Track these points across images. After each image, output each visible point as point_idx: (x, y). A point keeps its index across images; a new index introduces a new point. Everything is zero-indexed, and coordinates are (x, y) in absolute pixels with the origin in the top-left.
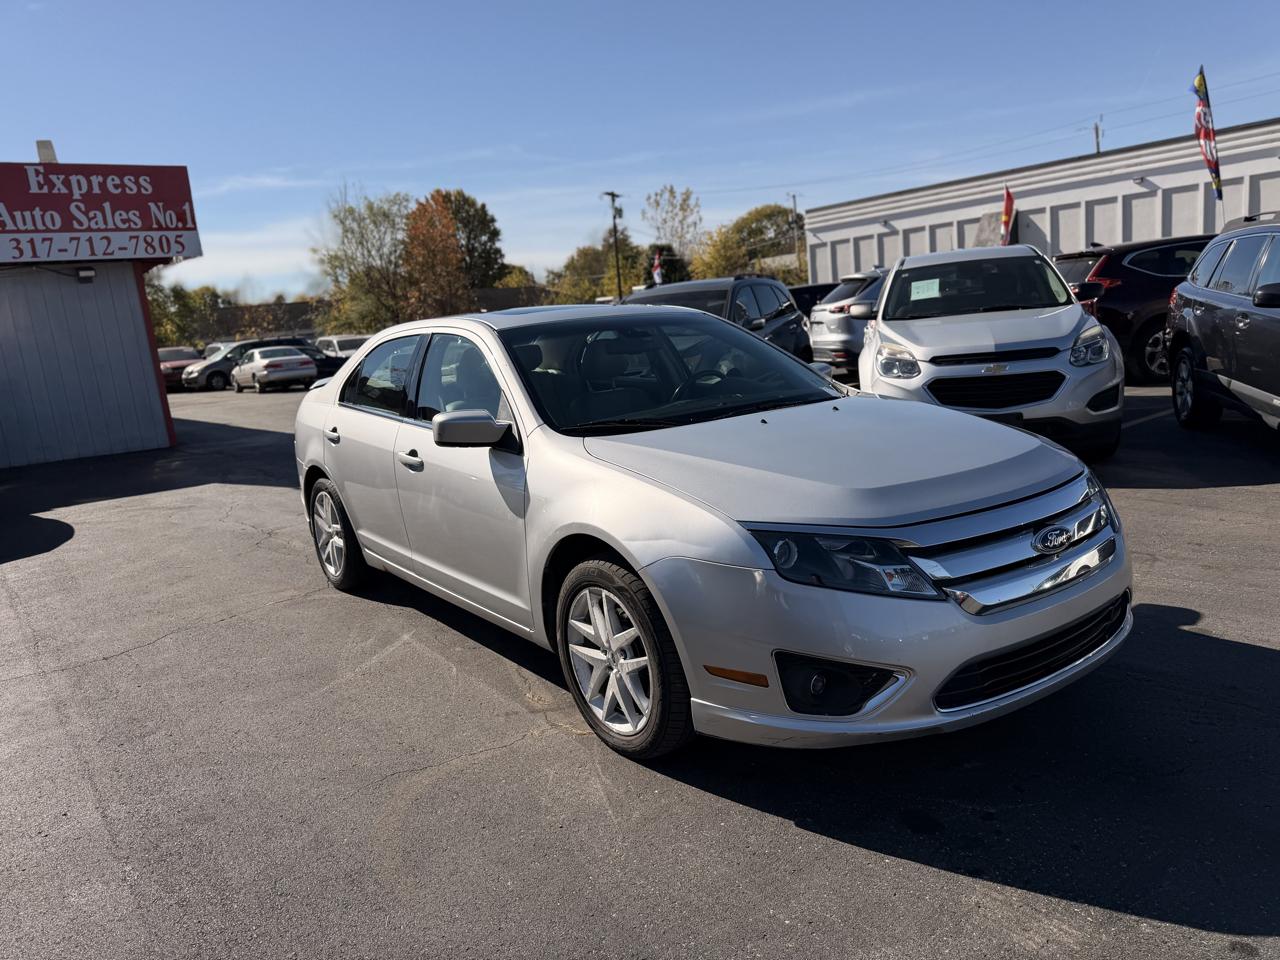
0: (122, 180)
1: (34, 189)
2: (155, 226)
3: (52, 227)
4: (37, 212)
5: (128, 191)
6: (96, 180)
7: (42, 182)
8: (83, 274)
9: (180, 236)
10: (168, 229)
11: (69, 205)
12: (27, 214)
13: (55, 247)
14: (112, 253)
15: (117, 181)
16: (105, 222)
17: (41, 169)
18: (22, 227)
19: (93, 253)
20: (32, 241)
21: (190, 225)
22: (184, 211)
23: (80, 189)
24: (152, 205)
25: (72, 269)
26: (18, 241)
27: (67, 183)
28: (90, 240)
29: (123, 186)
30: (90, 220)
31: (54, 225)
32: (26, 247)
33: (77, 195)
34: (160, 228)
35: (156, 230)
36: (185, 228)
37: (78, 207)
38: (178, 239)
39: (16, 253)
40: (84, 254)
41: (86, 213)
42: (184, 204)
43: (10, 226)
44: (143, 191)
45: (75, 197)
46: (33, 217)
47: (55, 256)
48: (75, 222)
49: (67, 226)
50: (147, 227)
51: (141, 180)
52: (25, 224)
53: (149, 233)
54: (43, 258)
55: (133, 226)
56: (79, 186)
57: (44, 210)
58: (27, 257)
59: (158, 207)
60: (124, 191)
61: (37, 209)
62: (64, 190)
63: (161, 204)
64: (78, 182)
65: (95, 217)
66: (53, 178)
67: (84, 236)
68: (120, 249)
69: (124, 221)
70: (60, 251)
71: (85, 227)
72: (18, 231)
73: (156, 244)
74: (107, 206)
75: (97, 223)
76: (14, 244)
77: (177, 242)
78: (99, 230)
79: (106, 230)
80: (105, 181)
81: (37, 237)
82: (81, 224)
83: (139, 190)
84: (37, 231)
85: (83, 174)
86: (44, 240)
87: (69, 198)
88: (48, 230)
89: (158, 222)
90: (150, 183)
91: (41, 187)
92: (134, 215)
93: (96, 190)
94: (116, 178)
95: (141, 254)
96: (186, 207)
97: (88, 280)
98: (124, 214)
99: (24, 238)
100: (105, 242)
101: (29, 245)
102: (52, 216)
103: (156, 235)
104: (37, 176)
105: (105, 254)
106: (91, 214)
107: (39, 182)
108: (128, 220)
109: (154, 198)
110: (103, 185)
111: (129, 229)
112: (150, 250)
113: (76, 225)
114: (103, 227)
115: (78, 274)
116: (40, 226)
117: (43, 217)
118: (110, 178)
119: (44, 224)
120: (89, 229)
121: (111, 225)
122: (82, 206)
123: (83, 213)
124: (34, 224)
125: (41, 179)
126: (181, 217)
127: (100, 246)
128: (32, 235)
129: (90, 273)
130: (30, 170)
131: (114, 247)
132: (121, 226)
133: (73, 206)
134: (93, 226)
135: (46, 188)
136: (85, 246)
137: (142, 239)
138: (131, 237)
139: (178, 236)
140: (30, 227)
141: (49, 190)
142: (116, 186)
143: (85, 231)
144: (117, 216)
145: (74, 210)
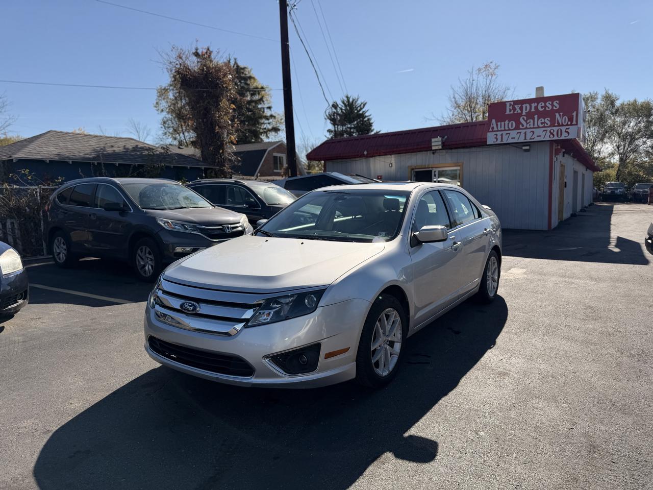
0: (545, 104)
1: (508, 112)
2: (556, 124)
4: (507, 122)
5: (547, 109)
6: (533, 105)
7: (511, 109)
8: (524, 148)
9: (568, 129)
10: (563, 125)
11: (519, 119)
12: (503, 123)
13: (510, 137)
14: (533, 139)
15: (543, 105)
16: (534, 125)
17: (512, 103)
18: (499, 129)
19: (525, 139)
20: (502, 135)
21: (574, 122)
22: (573, 116)
23: (526, 110)
24: (557, 115)
25: (518, 145)
26: (497, 135)
27: (521, 109)
28: (525, 133)
29: (546, 106)
30: (527, 124)
31: (512, 127)
32: (499, 137)
33: (524, 114)
34: (559, 125)
35: (556, 126)
36: (571, 125)
37: (523, 118)
39: (495, 140)
40: (522, 140)
41: (526, 121)
42: (573, 112)
43: (495, 129)
44: (554, 108)
45: (523, 114)
46: (505, 124)
47: (510, 141)
48: (521, 125)
49: (517, 128)
50: (553, 125)
51: (555, 103)
52: (501, 127)
53: (553, 128)
54: (505, 141)
55: (546, 125)
56: (526, 108)
57: (509, 121)
58: (499, 142)
59: (560, 115)
60: (545, 108)
61: (507, 121)
62: (519, 112)
63: (561, 114)
64: (526, 107)
65: (530, 121)
66: (516, 106)
67: (523, 131)
68: (538, 136)
69: (542, 123)
70: (512, 138)
71: (525, 127)
72: (498, 131)
73: (555, 133)
74: (536, 117)
75: (530, 125)
76: (495, 136)
77: (566, 132)
78: (530, 128)
79: (534, 128)
80: (538, 105)
81: (504, 133)
82: (523, 126)
83: (552, 108)
84: (505, 130)
85: (528, 103)
86: (507, 134)
87: (520, 115)
88: (509, 130)
89: (558, 123)
90: (558, 104)
91: (510, 111)
92: (547, 121)
93: (533, 110)
94: (543, 103)
95: (547, 138)
96: (574, 114)
97: (526, 150)
98: (543, 120)
99: (499, 133)
100: (532, 133)
101: (501, 136)
102: (512, 123)
103: (556, 129)
104: (510, 106)
105: (530, 139)
106: (528, 121)
107: (510, 109)
108: (544, 123)
109: (558, 111)
110: (536, 108)
111: (544, 127)
112: (552, 136)
113: (521, 127)
114: (532, 126)
115: (521, 148)
116: (507, 128)
117: (508, 124)
118: (540, 104)
119: (508, 127)
120: (526, 128)
121: (536, 126)
122: (525, 118)
124: (504, 127)
125: (511, 108)
126: (571, 119)
127: (529, 135)
128: (502, 132)
129: (527, 148)
130: (508, 104)
131: (535, 136)
132: (541, 125)
133: (521, 118)
134: (528, 126)
135: (512, 111)
136: (523, 136)
137: (548, 132)
138: (544, 131)
139: (567, 129)
140: (503, 129)
141: (514, 112)
142: (542, 107)
143: (525, 129)
144: (540, 121)
145: (521, 120)
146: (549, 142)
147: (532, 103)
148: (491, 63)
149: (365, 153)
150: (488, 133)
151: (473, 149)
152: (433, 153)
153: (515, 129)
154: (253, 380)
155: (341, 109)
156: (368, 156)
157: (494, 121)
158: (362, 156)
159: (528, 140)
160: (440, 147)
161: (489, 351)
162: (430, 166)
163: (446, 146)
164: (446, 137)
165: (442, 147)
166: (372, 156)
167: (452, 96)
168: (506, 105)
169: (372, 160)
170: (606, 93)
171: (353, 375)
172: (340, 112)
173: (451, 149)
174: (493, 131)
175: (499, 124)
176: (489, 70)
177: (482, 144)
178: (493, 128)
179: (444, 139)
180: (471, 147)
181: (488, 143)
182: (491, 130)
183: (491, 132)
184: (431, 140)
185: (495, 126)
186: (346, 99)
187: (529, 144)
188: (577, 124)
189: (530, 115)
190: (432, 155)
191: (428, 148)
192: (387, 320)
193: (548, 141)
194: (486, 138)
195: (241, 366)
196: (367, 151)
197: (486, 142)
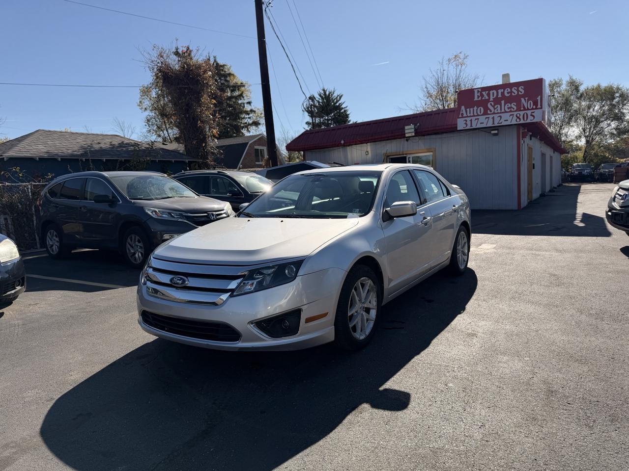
0: (511, 90)
1: (476, 99)
2: (522, 109)
3: (479, 114)
4: (475, 108)
5: (513, 94)
6: (500, 91)
8: (493, 132)
9: (534, 112)
10: (528, 109)
11: (487, 105)
12: (472, 109)
13: (479, 122)
14: (501, 123)
15: (509, 90)
16: (501, 110)
17: (480, 90)
18: (469, 115)
19: (493, 124)
20: (471, 120)
21: (539, 106)
22: (538, 100)
23: (493, 96)
24: (523, 99)
25: (487, 130)
26: (466, 121)
27: (489, 95)
28: (493, 118)
29: (511, 92)
30: (495, 109)
31: (480, 113)
32: (469, 123)
33: (491, 99)
34: (525, 109)
35: (522, 110)
36: (536, 108)
37: (491, 104)
38: (533, 114)
39: (465, 125)
40: (490, 124)
41: (493, 107)
43: (465, 115)
44: (520, 93)
45: (491, 100)
46: (473, 110)
47: (479, 126)
48: (489, 111)
49: (485, 113)
50: (519, 109)
51: (520, 89)
52: (470, 113)
53: (519, 112)
54: (474, 127)
55: (512, 110)
57: (478, 107)
58: (468, 127)
59: (525, 100)
60: (511, 94)
62: (487, 98)
63: (527, 98)
64: (493, 93)
65: (497, 107)
66: (484, 93)
67: (491, 116)
68: (505, 121)
69: (508, 108)
70: (481, 123)
71: (492, 112)
72: (467, 117)
73: (521, 117)
74: (503, 102)
75: (497, 110)
76: (465, 122)
77: (531, 115)
78: (498, 113)
79: (501, 113)
80: (504, 91)
81: (474, 118)
82: (491, 111)
83: (518, 93)
84: (474, 116)
85: (495, 90)
86: (476, 119)
87: (488, 101)
88: (478, 115)
89: (524, 107)
90: (524, 89)
91: (478, 97)
92: (514, 106)
93: (500, 96)
94: (509, 89)
95: (514, 122)
96: (539, 98)
97: (495, 135)
98: (509, 105)
99: (468, 119)
100: (499, 118)
102: (480, 109)
103: (522, 113)
104: (478, 93)
105: (498, 123)
106: (496, 107)
107: (478, 96)
108: (511, 107)
109: (523, 96)
110: (503, 93)
111: (511, 111)
112: (518, 120)
113: (489, 112)
114: (499, 111)
115: (490, 133)
116: (475, 114)
117: (477, 110)
118: (506, 89)
119: (477, 112)
120: (494, 113)
121: (503, 111)
122: (493, 103)
123: (492, 106)
125: (479, 94)
126: (536, 103)
127: (497, 120)
128: (472, 118)
129: (496, 132)
130: (476, 91)
131: (502, 120)
132: (507, 110)
133: (489, 103)
134: (496, 112)
135: (480, 97)
136: (491, 120)
137: (515, 115)
138: (511, 115)
139: (532, 113)
140: (472, 114)
141: (482, 98)
142: (508, 93)
143: (492, 114)
144: (506, 106)
145: (489, 106)
146: (516, 126)
147: (499, 89)
148: (460, 53)
149: (342, 142)
150: (458, 120)
151: (445, 135)
152: (407, 140)
153: (483, 114)
154: (240, 344)
155: (319, 102)
156: (345, 145)
157: (463, 107)
158: (339, 145)
159: (496, 124)
160: (413, 134)
161: (459, 316)
162: (405, 153)
163: (419, 133)
164: (418, 124)
165: (415, 134)
166: (349, 146)
167: (424, 87)
168: (474, 91)
169: (348, 148)
170: (570, 78)
171: (332, 337)
172: (317, 105)
173: (424, 135)
174: (462, 117)
175: (468, 110)
176: (458, 60)
177: (452, 130)
178: (462, 114)
179: (416, 127)
180: (442, 133)
181: (458, 129)
182: (460, 116)
183: (461, 118)
184: (404, 128)
185: (464, 112)
186: (323, 92)
187: (497, 128)
188: (541, 108)
189: (497, 101)
190: (406, 142)
191: (402, 136)
192: (362, 288)
193: (515, 124)
194: (457, 124)
195: (228, 332)
196: (344, 141)
197: (457, 127)
